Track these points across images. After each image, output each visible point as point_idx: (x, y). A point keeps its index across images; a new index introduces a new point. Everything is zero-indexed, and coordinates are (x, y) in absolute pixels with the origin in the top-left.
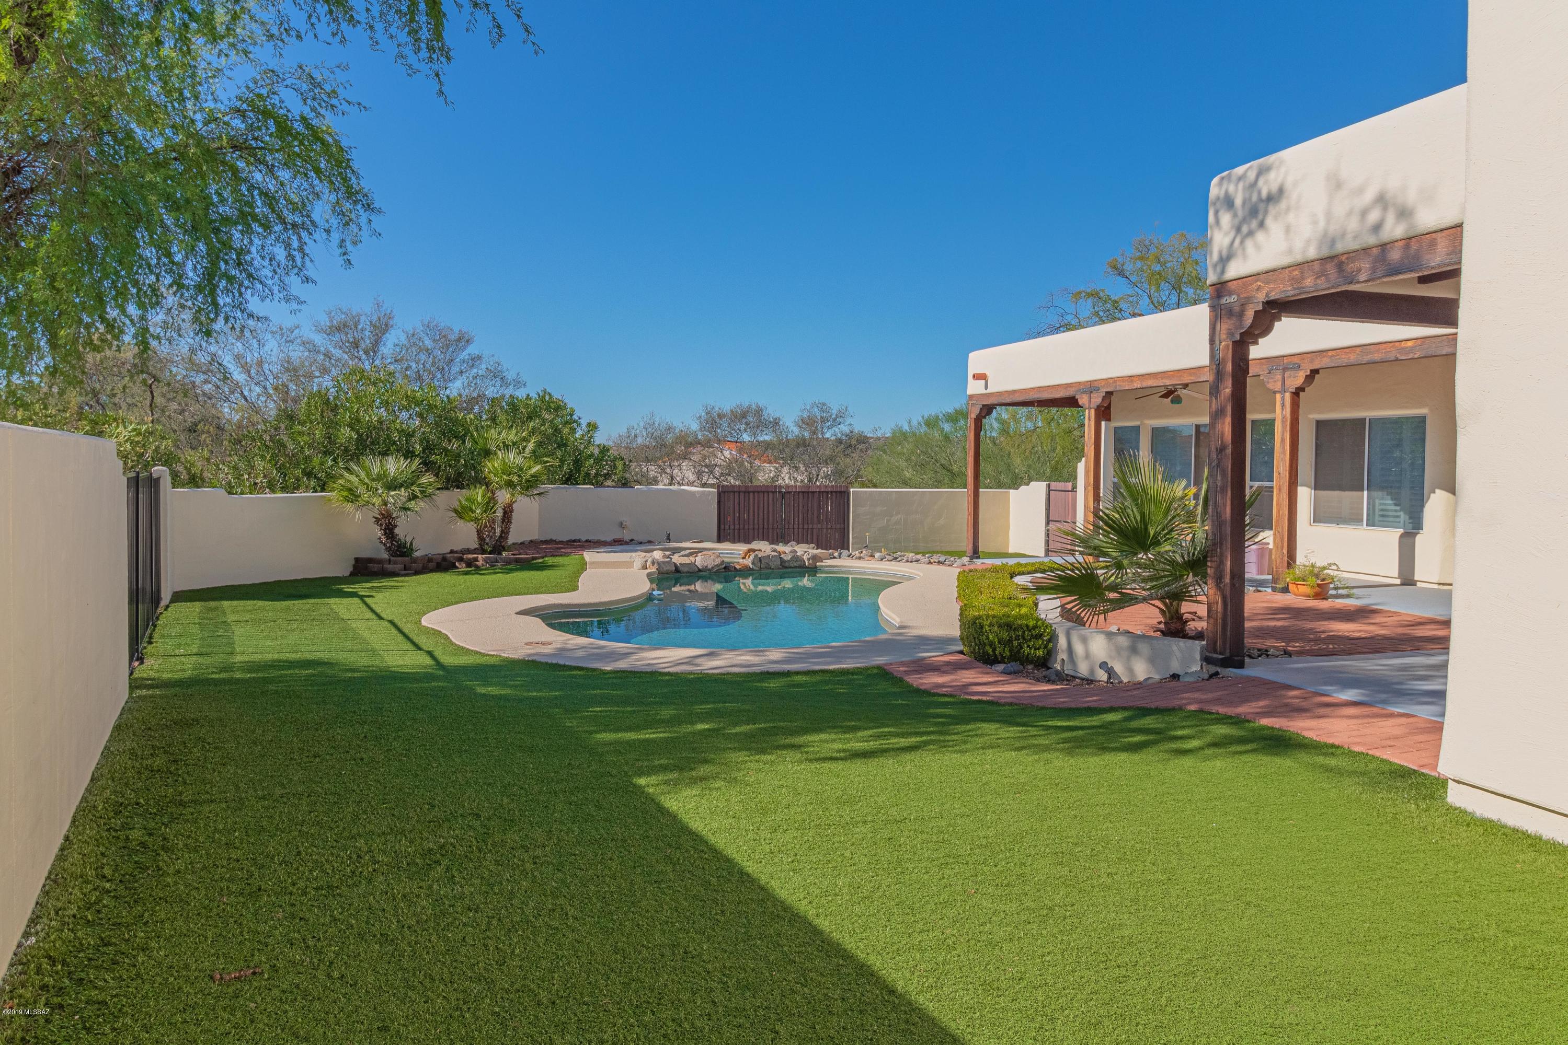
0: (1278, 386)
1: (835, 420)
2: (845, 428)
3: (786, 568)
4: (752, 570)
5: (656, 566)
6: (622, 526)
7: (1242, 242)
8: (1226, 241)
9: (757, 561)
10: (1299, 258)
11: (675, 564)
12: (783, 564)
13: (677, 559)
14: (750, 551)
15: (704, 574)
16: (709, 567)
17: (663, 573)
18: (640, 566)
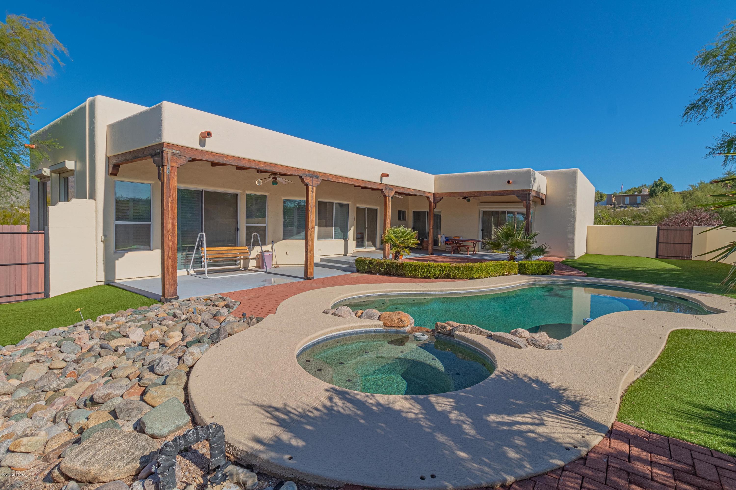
0: (388, 194)
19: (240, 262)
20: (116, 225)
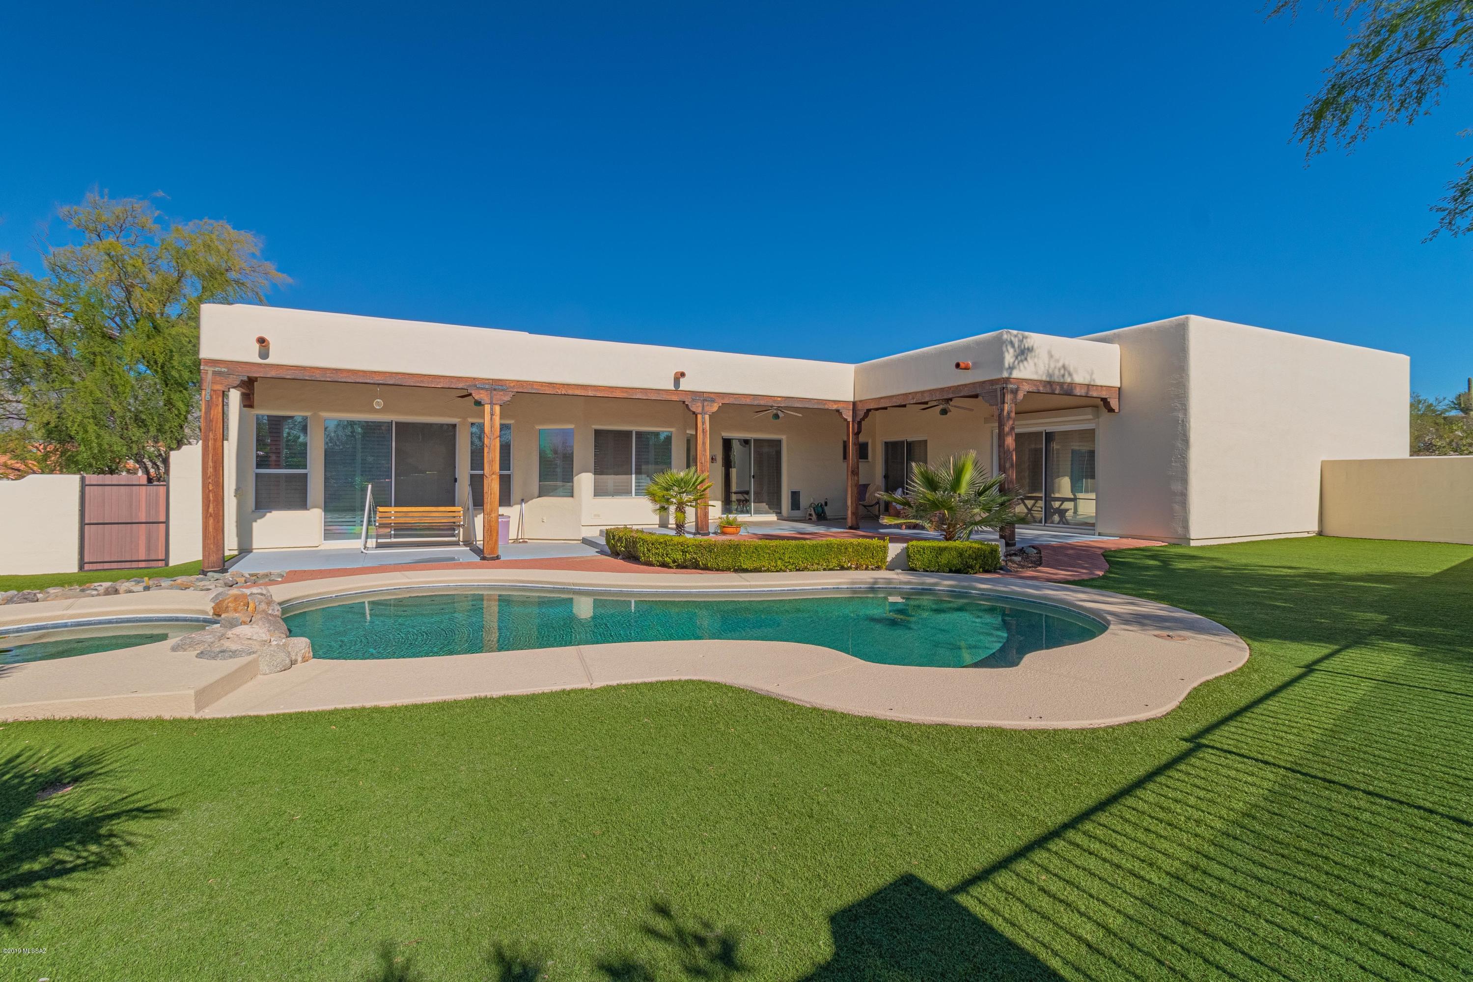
0: (700, 410)
7: (1018, 364)
8: (1012, 360)
19: (459, 532)
20: (257, 475)
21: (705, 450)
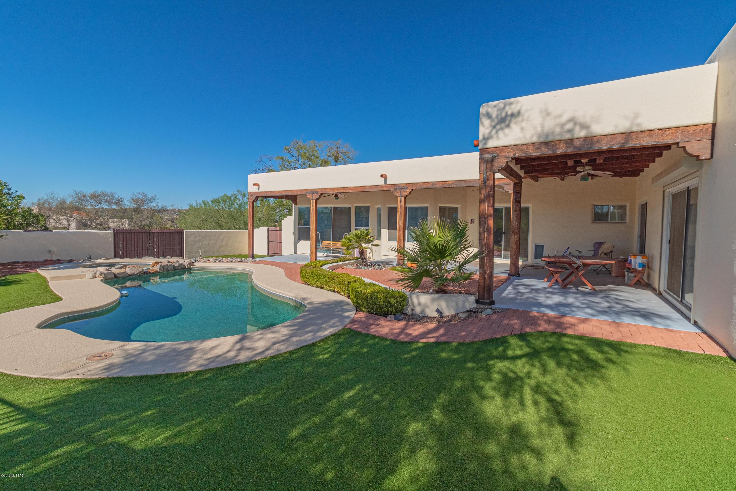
0: (399, 194)
1: (150, 200)
2: (154, 204)
3: (176, 270)
4: (159, 272)
5: (103, 276)
6: (50, 252)
7: (497, 132)
8: (487, 131)
9: (162, 268)
10: (528, 141)
11: (114, 274)
12: (175, 268)
13: (114, 270)
14: (157, 263)
15: (132, 277)
16: (136, 273)
17: (107, 279)
18: (91, 277)
20: (299, 228)
21: (401, 217)
